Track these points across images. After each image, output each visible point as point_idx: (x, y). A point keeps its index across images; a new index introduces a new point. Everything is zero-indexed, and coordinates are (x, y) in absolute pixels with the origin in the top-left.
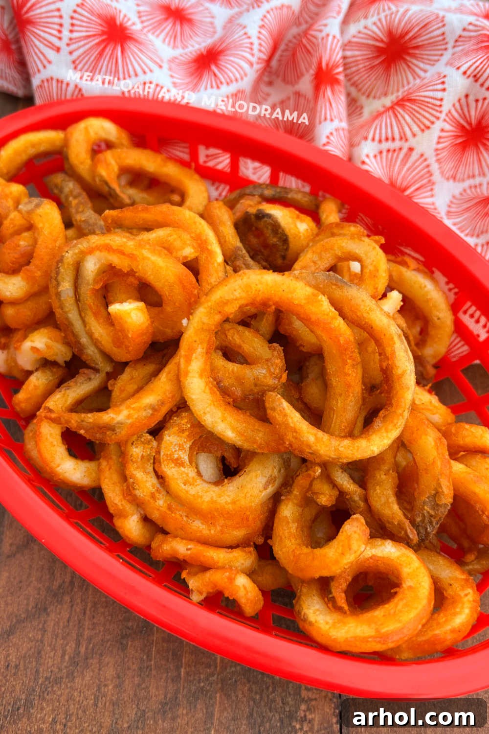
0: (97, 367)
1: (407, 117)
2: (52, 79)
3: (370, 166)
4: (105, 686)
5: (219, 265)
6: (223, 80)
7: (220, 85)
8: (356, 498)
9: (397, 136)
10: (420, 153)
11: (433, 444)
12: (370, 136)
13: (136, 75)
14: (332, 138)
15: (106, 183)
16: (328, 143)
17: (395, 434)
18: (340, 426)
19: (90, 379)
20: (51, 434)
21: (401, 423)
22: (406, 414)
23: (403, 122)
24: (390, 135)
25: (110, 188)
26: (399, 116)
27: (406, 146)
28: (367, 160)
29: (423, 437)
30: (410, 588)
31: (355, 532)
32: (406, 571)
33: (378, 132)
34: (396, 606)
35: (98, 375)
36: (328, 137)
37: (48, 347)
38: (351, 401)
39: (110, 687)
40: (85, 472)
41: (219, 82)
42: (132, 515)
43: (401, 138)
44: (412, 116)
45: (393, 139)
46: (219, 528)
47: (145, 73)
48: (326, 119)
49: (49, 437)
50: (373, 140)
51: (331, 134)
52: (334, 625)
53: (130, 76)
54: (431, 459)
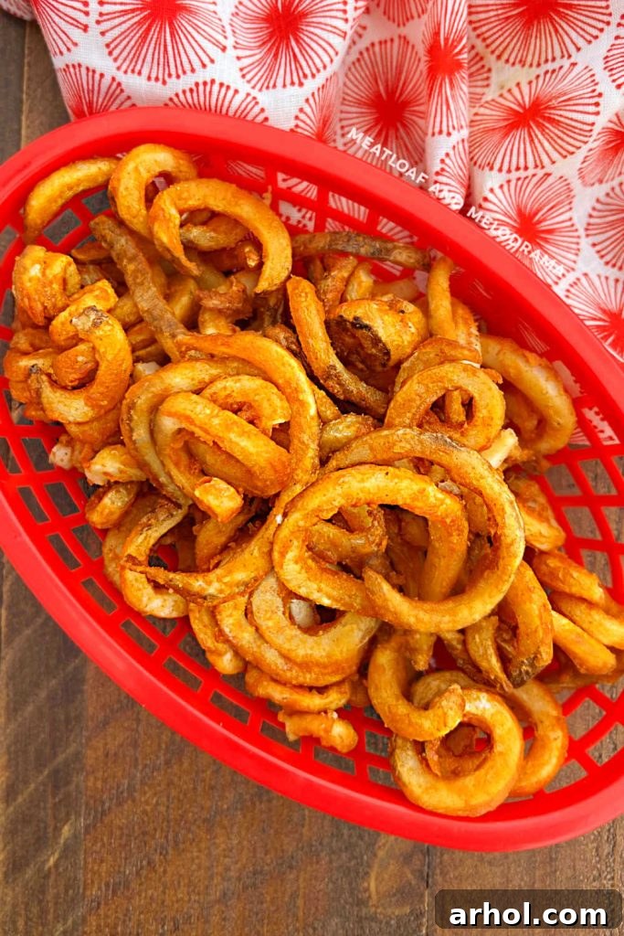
0: (179, 502)
1: (546, 144)
2: (80, 65)
3: (494, 204)
4: (203, 771)
5: (312, 418)
6: (307, 71)
7: (303, 80)
8: (455, 643)
9: (531, 164)
10: (559, 176)
11: (537, 612)
12: (497, 166)
13: (193, 70)
14: (447, 161)
15: (169, 250)
16: (443, 170)
17: (498, 598)
18: (442, 584)
19: (172, 515)
20: (136, 580)
21: (506, 588)
22: (513, 577)
23: (540, 149)
24: (522, 164)
25: (173, 256)
26: (536, 141)
27: (540, 173)
28: (490, 196)
29: (528, 603)
30: (501, 753)
31: (451, 709)
32: (498, 733)
33: (507, 159)
34: (486, 774)
35: (180, 511)
36: (442, 161)
37: (121, 472)
38: (455, 560)
39: (208, 773)
40: (173, 606)
41: (301, 74)
42: (226, 653)
43: (536, 166)
44: (553, 142)
45: (526, 168)
46: (314, 676)
47: (204, 66)
48: (441, 132)
49: (134, 582)
50: (500, 170)
51: (447, 155)
52: (427, 789)
53: (184, 72)
54: (534, 627)
